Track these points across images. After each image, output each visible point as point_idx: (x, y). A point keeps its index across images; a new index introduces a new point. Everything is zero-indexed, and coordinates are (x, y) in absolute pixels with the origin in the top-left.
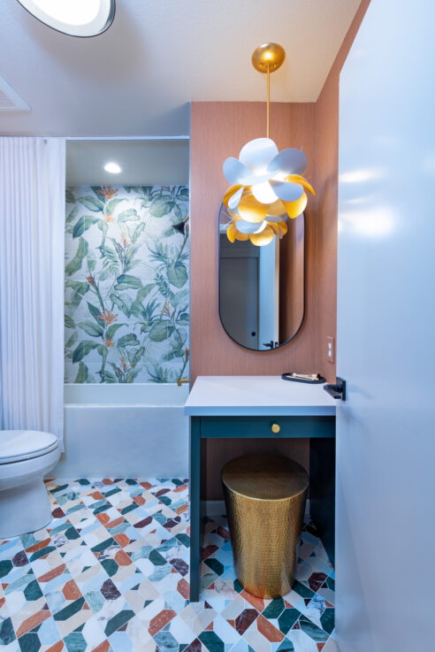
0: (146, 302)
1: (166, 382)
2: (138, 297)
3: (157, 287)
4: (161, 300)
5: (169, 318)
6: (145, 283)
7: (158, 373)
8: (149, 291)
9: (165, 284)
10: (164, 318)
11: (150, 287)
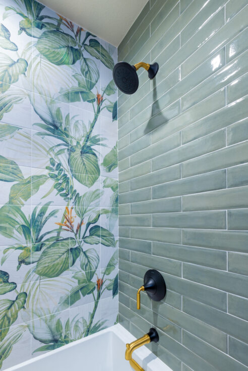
0: (29, 209)
1: (67, 342)
2: (11, 198)
3: (51, 183)
4: (59, 205)
5: (72, 235)
6: (27, 172)
7: (52, 332)
8: (37, 187)
9: (66, 179)
10: (64, 234)
11: (36, 181)
